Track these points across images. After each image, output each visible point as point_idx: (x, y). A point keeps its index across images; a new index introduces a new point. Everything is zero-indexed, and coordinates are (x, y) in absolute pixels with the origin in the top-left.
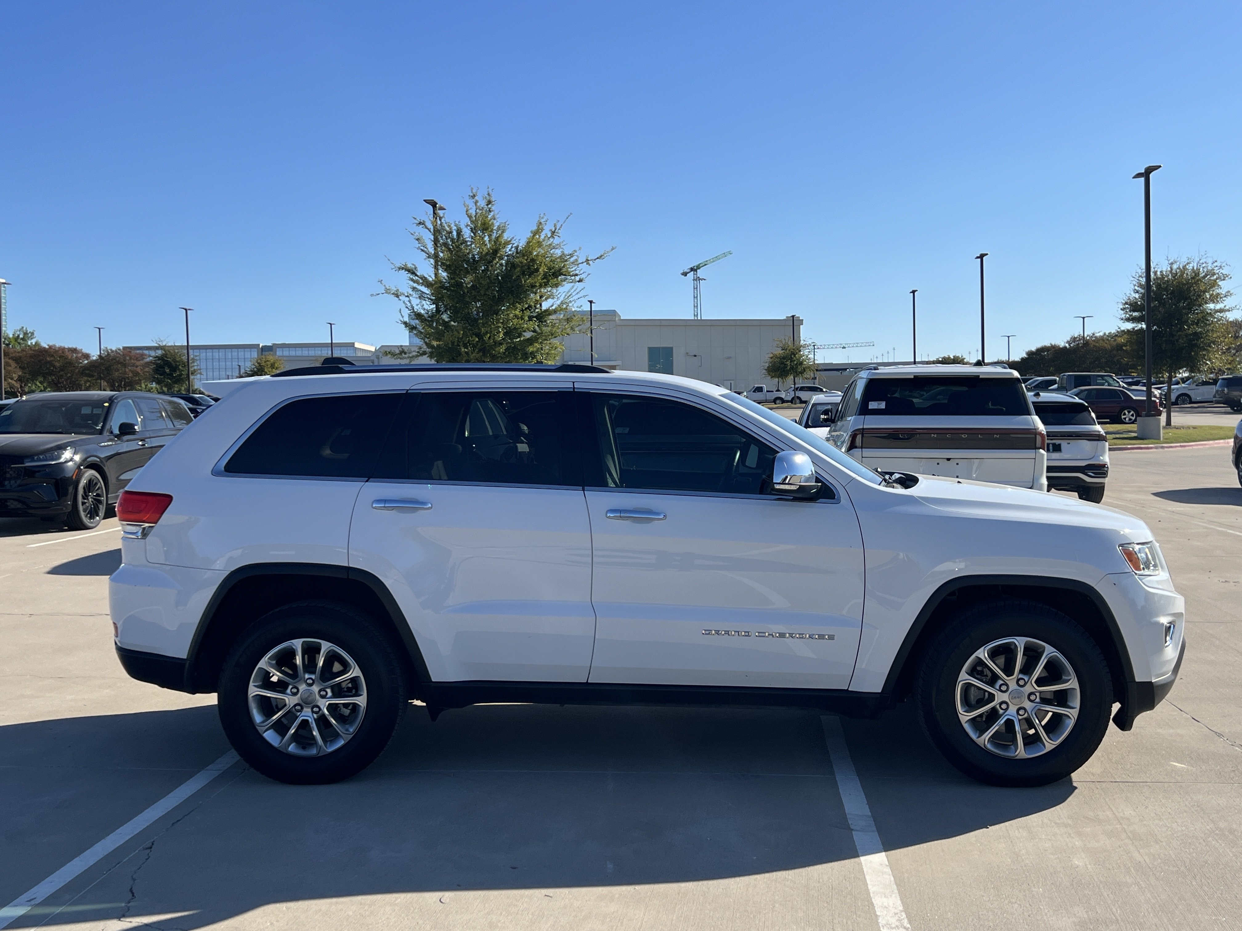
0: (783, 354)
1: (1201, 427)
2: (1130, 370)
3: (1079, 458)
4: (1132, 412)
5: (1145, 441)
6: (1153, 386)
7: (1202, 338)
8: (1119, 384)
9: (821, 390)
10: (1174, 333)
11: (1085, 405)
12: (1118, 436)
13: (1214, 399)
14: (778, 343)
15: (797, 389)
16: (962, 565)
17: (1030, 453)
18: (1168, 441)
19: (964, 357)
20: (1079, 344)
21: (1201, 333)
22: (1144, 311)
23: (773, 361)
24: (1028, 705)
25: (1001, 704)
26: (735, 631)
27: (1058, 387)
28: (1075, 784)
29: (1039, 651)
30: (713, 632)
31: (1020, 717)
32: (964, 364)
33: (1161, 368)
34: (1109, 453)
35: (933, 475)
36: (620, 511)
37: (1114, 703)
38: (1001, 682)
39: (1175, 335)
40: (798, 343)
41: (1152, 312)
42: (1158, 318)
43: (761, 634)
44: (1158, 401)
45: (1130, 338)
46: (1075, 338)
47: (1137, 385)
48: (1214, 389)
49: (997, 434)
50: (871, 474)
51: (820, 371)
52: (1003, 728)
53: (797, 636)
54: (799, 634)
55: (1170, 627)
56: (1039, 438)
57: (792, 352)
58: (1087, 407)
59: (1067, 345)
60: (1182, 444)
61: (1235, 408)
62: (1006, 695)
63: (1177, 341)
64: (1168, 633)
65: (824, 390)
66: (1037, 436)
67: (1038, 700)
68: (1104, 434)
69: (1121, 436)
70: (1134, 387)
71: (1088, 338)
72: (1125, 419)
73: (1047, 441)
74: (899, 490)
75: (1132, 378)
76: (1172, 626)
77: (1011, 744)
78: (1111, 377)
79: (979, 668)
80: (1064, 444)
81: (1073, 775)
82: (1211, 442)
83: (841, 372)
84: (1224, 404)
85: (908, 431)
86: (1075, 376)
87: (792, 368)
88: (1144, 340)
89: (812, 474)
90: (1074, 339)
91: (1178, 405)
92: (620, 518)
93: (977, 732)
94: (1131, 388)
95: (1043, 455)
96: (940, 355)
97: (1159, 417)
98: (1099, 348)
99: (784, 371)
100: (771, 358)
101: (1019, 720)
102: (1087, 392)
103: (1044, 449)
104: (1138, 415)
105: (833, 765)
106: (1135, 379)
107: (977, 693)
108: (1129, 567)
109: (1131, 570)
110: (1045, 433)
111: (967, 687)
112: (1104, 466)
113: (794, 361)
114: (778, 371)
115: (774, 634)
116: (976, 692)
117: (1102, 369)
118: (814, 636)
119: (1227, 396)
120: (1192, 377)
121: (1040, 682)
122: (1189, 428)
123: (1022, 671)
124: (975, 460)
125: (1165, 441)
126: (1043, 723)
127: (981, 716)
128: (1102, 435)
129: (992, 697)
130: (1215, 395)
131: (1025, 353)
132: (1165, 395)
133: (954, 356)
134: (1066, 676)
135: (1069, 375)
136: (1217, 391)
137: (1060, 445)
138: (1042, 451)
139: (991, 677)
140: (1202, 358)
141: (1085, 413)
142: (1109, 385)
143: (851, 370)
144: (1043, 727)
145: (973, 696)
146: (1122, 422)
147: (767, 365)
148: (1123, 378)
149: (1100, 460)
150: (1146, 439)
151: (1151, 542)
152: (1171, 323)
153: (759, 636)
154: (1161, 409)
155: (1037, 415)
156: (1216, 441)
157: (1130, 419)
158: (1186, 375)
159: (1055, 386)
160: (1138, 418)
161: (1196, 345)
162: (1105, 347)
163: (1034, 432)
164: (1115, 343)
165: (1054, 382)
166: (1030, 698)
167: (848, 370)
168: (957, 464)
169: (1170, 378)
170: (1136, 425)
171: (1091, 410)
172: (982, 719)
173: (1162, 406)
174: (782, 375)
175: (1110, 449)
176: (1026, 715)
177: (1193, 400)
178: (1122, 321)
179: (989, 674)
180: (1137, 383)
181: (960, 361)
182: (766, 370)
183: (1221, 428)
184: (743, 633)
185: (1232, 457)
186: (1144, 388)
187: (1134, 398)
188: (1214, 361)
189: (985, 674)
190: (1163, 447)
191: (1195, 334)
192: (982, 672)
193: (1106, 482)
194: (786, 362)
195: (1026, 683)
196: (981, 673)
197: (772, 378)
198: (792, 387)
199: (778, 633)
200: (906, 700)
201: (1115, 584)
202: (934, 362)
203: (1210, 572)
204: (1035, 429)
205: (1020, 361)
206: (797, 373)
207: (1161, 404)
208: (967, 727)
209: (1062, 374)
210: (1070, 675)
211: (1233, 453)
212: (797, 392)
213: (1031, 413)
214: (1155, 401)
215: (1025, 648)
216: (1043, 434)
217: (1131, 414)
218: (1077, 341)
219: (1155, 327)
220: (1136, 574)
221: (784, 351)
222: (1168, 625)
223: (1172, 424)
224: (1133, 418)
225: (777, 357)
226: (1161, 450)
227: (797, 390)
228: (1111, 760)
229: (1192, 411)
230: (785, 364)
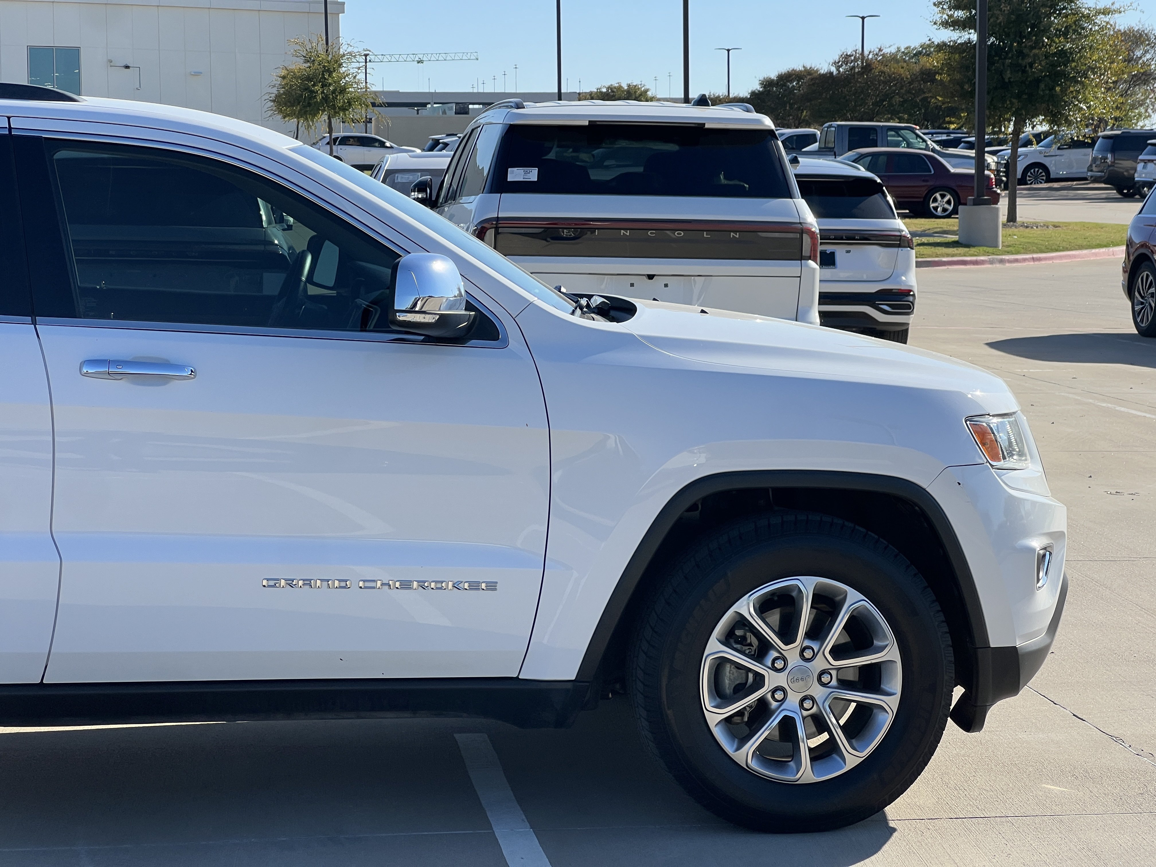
0: (308, 69)
1: (1067, 224)
2: (947, 119)
3: (865, 278)
4: (948, 197)
5: (973, 250)
6: (987, 149)
7: (1073, 61)
8: (927, 145)
9: (382, 145)
10: (1026, 51)
11: (876, 181)
12: (925, 240)
13: (1089, 174)
14: (297, 47)
15: (335, 140)
16: (702, 458)
17: (790, 268)
18: (1012, 249)
19: (647, 87)
20: (853, 68)
21: (1071, 52)
22: (975, 9)
23: (287, 84)
24: (818, 692)
25: (774, 691)
26: (322, 580)
27: (820, 148)
28: (892, 824)
29: (838, 598)
30: (283, 582)
31: (805, 713)
32: (647, 101)
33: (1000, 116)
34: (916, 270)
35: (654, 299)
36: (108, 362)
37: (956, 686)
38: (774, 654)
39: (1028, 55)
40: (335, 50)
41: (989, 11)
42: (998, 21)
43: (368, 584)
44: (992, 176)
45: (949, 59)
46: (848, 56)
47: (956, 148)
48: (1088, 155)
49: (735, 232)
50: (555, 296)
51: (380, 106)
52: (777, 733)
53: (433, 585)
54: (436, 582)
55: (1044, 556)
56: (807, 240)
57: (324, 67)
58: (880, 186)
59: (833, 69)
60: (1035, 256)
61: (1125, 191)
62: (783, 675)
63: (1031, 65)
64: (1041, 566)
65: (388, 144)
66: (805, 236)
67: (834, 682)
68: (909, 236)
69: (931, 240)
70: (951, 151)
71: (870, 56)
72: (936, 208)
73: (820, 248)
74: (601, 324)
75: (948, 134)
76: (1048, 553)
77: (790, 760)
78: (912, 130)
79: (739, 633)
80: (840, 251)
81: (888, 809)
82: (1085, 252)
83: (418, 110)
84: (1105, 184)
85: (576, 224)
86: (852, 129)
87: (325, 99)
88: (974, 63)
89: (460, 295)
90: (846, 58)
91: (1027, 184)
92: (107, 376)
93: (734, 741)
94: (947, 152)
95: (814, 269)
96: (603, 84)
97: (997, 206)
98: (890, 76)
99: (309, 105)
100: (284, 78)
101: (804, 718)
102: (870, 158)
103: (815, 260)
104: (959, 202)
105: (489, 814)
106: (953, 136)
107: (736, 674)
108: (981, 456)
109: (986, 461)
110: (818, 231)
111: (721, 663)
112: (907, 292)
113: (330, 84)
114: (299, 104)
115: (391, 582)
116: (733, 674)
117: (894, 114)
118: (461, 585)
119: (1111, 168)
120: (1055, 133)
121: (838, 652)
122: (1046, 226)
123: (810, 635)
124: (696, 278)
125: (1007, 249)
126: (842, 722)
127: (740, 713)
128: (905, 236)
129: (759, 680)
130: (1091, 165)
131: (758, 82)
132: (1007, 165)
133: (629, 86)
134: (879, 641)
135: (839, 126)
136: (1094, 160)
137: (833, 254)
138: (811, 263)
139: (758, 646)
140: (1074, 97)
141: (877, 197)
142: (909, 145)
143: (435, 105)
144: (843, 728)
145: (728, 682)
146: (929, 214)
147: (275, 91)
148: (932, 134)
149: (900, 282)
150: (974, 246)
151: (1014, 413)
152: (1021, 33)
153: (366, 588)
154: (999, 191)
155: (802, 198)
156: (1094, 251)
157: (945, 210)
158: (1045, 127)
159: (814, 147)
160: (961, 208)
161: (1063, 75)
162: (900, 75)
163: (802, 230)
164: (917, 68)
165: (810, 139)
166: (821, 679)
167: (429, 106)
168: (666, 285)
169: (1017, 132)
170: (957, 220)
171: (886, 191)
172: (743, 719)
173: (1000, 186)
174: (305, 113)
175: (919, 265)
176: (814, 710)
177: (1052, 176)
178: (935, 26)
179: (755, 642)
180: (955, 143)
181: (641, 95)
182: (274, 101)
183: (1100, 227)
184: (337, 583)
185: (1122, 278)
186: (972, 153)
187: (952, 170)
188: (1092, 103)
189: (749, 641)
190: (1002, 261)
191: (1062, 53)
192: (744, 637)
193: (910, 322)
194: (314, 85)
195: (814, 655)
196: (742, 640)
197: (284, 117)
198: (324, 137)
199: (398, 581)
200: (610, 696)
201: (959, 484)
202: (591, 96)
203: (1091, 477)
204: (800, 223)
205: (749, 97)
206: (334, 108)
207: (999, 182)
208: (718, 733)
209: (827, 125)
210: (885, 637)
211: (1125, 271)
212: (334, 147)
213: (794, 194)
214: (988, 177)
215: (814, 595)
216: (814, 233)
217: (946, 199)
218: (852, 61)
219: (992, 39)
220: (992, 466)
221: (309, 64)
222: (1042, 552)
223: (1018, 219)
224: (950, 208)
225: (295, 77)
226: (998, 266)
227: (335, 144)
228: (947, 785)
229: (1050, 195)
230: (312, 92)
